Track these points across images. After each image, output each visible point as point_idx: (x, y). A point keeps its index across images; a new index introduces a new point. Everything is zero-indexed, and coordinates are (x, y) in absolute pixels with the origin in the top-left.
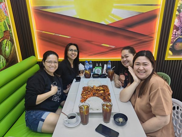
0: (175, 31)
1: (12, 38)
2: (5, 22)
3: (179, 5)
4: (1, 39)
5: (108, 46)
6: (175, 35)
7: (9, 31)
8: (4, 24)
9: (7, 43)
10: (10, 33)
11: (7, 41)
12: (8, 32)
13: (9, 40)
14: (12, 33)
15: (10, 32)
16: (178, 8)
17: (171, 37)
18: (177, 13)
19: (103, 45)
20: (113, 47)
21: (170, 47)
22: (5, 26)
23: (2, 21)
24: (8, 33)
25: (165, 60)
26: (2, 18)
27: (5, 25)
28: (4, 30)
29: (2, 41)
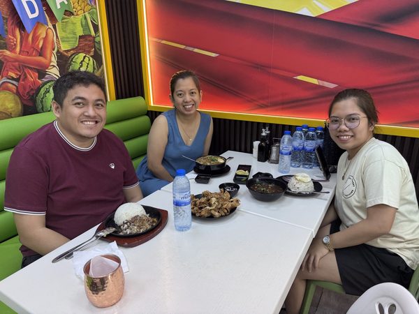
1: (99, 52)
2: (85, 18)
4: (71, 50)
5: (315, 81)
7: (94, 38)
8: (84, 21)
9: (83, 61)
10: (94, 42)
11: (84, 57)
12: (91, 38)
13: (92, 56)
14: (99, 43)
15: (97, 39)
20: (331, 86)
22: (85, 27)
23: (77, 15)
24: (90, 41)
26: (79, 8)
27: (84, 23)
28: (81, 34)
29: (71, 56)
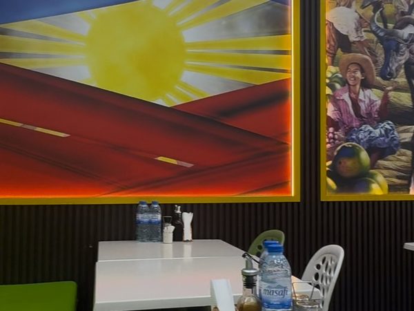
0: (331, 130)
3: (329, 75)
5: (174, 162)
6: (334, 138)
16: (328, 81)
17: (325, 145)
18: (328, 91)
19: (160, 159)
20: (189, 165)
21: (327, 169)
25: (322, 200)
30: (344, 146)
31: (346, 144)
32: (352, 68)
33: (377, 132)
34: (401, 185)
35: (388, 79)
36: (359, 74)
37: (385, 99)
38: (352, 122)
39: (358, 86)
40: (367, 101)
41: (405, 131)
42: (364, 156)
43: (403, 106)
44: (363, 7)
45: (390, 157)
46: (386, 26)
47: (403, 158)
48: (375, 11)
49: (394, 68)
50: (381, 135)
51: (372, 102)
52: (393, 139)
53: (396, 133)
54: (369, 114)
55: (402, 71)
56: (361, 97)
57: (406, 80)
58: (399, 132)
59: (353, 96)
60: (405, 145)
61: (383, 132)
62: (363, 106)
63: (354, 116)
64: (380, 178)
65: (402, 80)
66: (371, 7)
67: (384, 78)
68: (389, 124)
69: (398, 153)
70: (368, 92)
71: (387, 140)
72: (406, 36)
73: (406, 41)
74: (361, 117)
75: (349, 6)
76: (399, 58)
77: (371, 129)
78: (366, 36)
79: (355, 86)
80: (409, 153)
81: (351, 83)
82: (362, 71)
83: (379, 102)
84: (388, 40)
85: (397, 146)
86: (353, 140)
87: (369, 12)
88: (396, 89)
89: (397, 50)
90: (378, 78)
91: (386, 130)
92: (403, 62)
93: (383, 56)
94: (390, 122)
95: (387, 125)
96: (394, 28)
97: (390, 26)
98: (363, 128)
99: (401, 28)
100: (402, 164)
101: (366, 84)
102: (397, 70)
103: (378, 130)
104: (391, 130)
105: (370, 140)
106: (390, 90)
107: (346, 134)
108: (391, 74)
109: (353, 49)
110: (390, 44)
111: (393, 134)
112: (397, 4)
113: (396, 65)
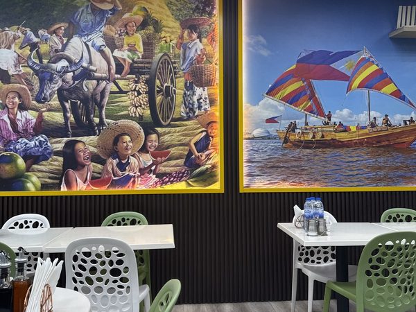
30: (3, 155)
31: (5, 153)
32: (11, 95)
33: (32, 144)
34: (52, 184)
35: (43, 103)
36: (17, 100)
37: (40, 118)
38: (10, 136)
39: (16, 109)
40: (24, 120)
41: (57, 142)
42: (21, 162)
43: (56, 123)
44: (21, 48)
45: (44, 162)
46: (41, 62)
47: (56, 163)
48: (31, 51)
49: (48, 94)
50: (36, 146)
51: (27, 121)
52: (46, 149)
53: (49, 144)
54: (26, 130)
55: (56, 96)
56: (19, 117)
57: (59, 103)
58: (51, 143)
59: (12, 116)
60: (57, 153)
61: (37, 143)
62: (20, 124)
63: (12, 132)
64: (34, 179)
65: (55, 102)
66: (29, 47)
67: (39, 102)
68: (42, 137)
69: (50, 159)
70: (24, 113)
71: (40, 150)
72: (59, 69)
73: (59, 72)
74: (19, 132)
75: (9, 48)
76: (53, 86)
77: (27, 141)
78: (23, 70)
79: (13, 108)
80: (61, 159)
81: (10, 106)
82: (20, 97)
83: (34, 121)
84: (42, 72)
85: (50, 154)
86: (11, 150)
87: (27, 51)
88: (49, 110)
89: (51, 80)
90: (34, 102)
91: (40, 142)
92: (56, 88)
93: (39, 85)
94: (44, 136)
95: (41, 138)
96: (49, 62)
97: (45, 61)
98: (20, 140)
99: (55, 63)
100: (54, 167)
101: (22, 107)
102: (51, 95)
103: (33, 142)
104: (44, 142)
105: (25, 150)
106: (44, 111)
107: (5, 146)
108: (45, 99)
109: (12, 80)
110: (45, 76)
111: (46, 144)
112: (51, 44)
113: (50, 91)
